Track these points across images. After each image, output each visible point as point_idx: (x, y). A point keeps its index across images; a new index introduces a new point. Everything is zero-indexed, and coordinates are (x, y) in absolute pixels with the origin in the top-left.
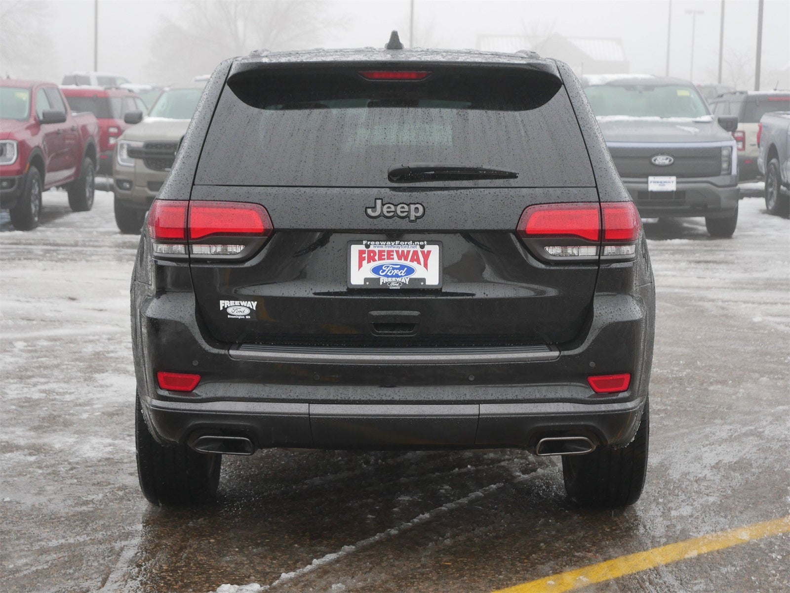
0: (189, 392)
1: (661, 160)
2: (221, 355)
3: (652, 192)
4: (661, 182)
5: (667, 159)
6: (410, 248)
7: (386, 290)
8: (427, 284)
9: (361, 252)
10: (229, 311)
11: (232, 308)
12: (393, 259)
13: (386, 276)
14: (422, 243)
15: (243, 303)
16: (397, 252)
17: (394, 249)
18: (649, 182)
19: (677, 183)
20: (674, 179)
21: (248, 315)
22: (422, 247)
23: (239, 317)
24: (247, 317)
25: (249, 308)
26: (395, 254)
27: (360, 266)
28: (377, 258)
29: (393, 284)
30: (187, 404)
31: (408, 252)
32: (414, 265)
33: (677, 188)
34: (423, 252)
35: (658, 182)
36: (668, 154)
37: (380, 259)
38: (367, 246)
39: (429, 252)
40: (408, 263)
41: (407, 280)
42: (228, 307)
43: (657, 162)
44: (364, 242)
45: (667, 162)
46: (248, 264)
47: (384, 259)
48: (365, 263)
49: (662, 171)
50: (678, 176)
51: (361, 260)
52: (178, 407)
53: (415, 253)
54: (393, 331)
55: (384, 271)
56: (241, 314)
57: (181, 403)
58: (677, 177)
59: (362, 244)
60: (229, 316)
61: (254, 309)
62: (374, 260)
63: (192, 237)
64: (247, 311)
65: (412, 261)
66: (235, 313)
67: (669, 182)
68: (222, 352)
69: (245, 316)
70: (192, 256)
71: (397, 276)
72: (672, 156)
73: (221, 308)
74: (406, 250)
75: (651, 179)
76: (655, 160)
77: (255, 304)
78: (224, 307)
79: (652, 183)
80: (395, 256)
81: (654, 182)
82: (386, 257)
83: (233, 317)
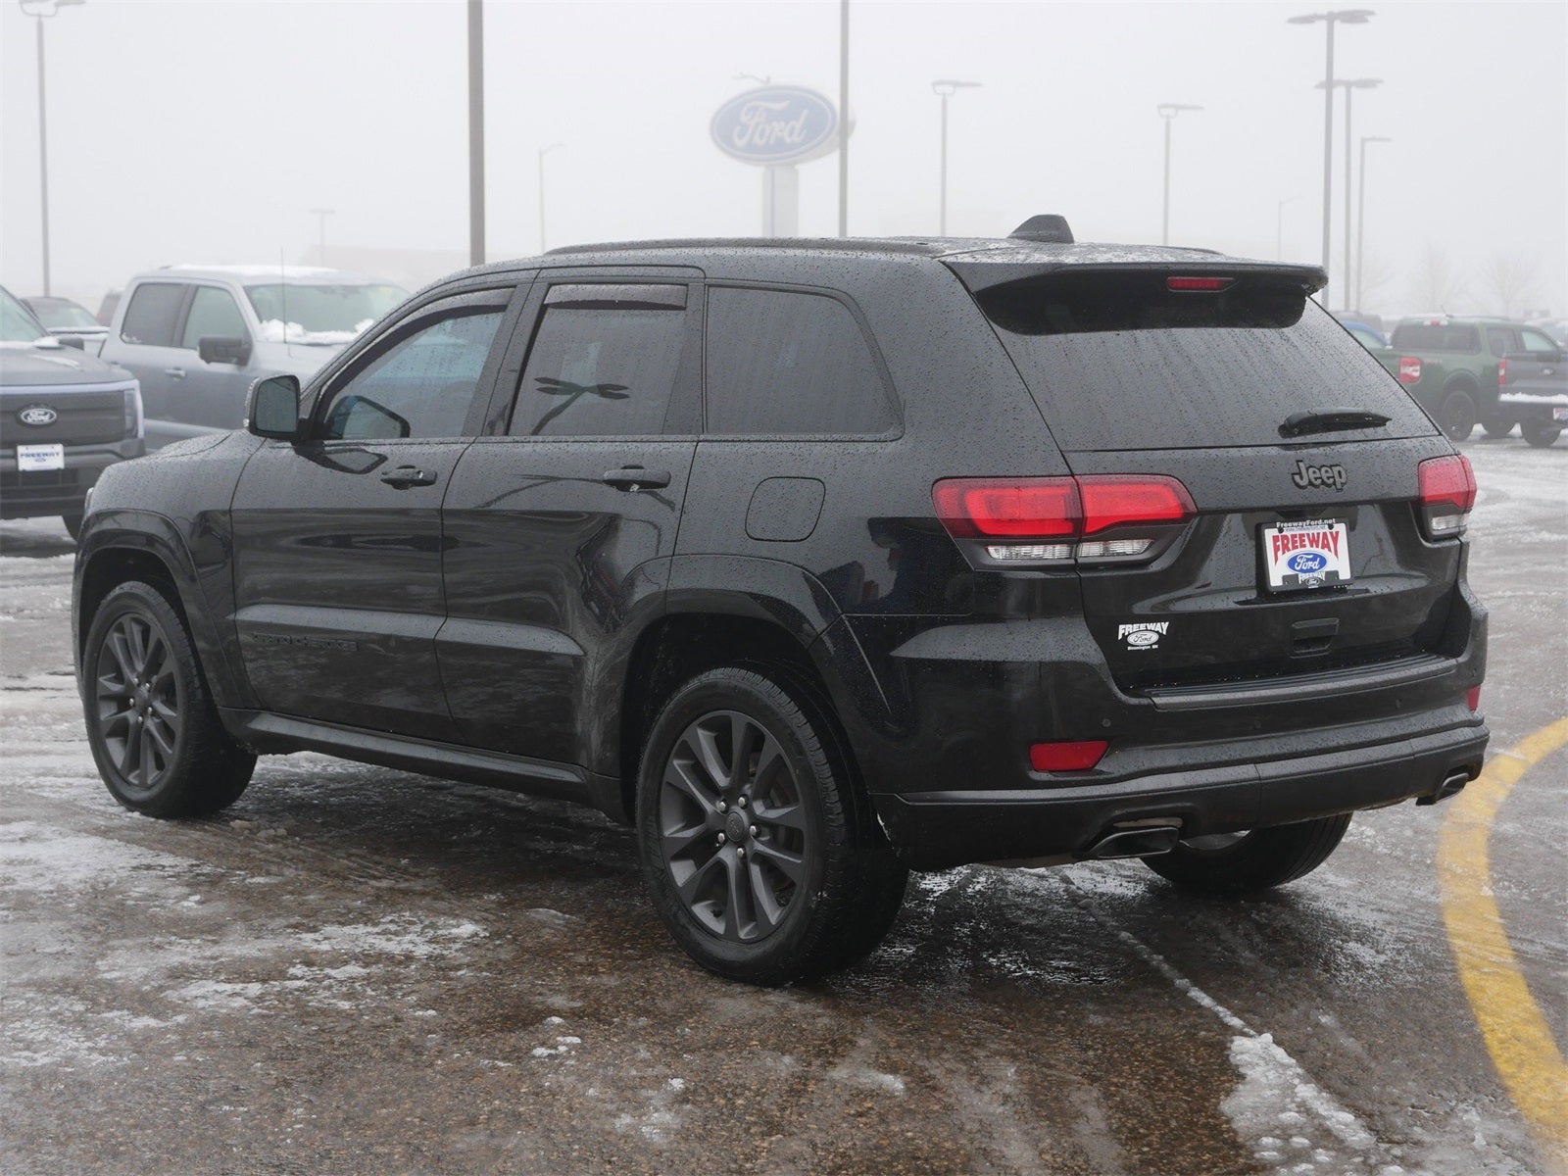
0: (1088, 770)
1: (36, 416)
2: (1144, 706)
3: (24, 472)
4: (38, 455)
5: (46, 414)
6: (1319, 528)
7: (1305, 592)
8: (1341, 578)
9: (1276, 539)
10: (1131, 639)
11: (1135, 635)
12: (1305, 546)
13: (1302, 571)
14: (1330, 522)
15: (1151, 626)
16: (1308, 535)
17: (1305, 532)
18: (19, 455)
19: (66, 454)
20: (59, 448)
21: (1154, 644)
22: (1331, 527)
23: (1143, 648)
24: (1154, 647)
25: (1158, 632)
26: (1306, 538)
27: (1276, 559)
28: (1290, 546)
29: (1311, 582)
30: (1098, 787)
31: (1318, 534)
32: (1324, 552)
33: (65, 465)
34: (1331, 533)
35: (33, 455)
36: (47, 406)
37: (1295, 547)
38: (1281, 530)
39: (1337, 533)
40: (1319, 551)
41: (1324, 575)
42: (1129, 634)
43: (30, 420)
44: (1278, 524)
45: (46, 419)
46: (1155, 567)
47: (1297, 547)
48: (1280, 553)
49: (40, 435)
50: (66, 443)
51: (1276, 549)
52: (1087, 794)
53: (1325, 534)
54: (1309, 648)
55: (1299, 563)
56: (1146, 642)
57: (1088, 788)
58: (64, 446)
59: (1275, 527)
60: (1129, 648)
61: (1164, 633)
62: (1289, 550)
63: (1087, 531)
64: (1155, 638)
65: (1323, 548)
66: (1138, 643)
67: (52, 454)
68: (1145, 701)
69: (1151, 645)
70: (1080, 561)
71: (1311, 570)
72: (54, 409)
73: (1120, 637)
74: (1315, 532)
75: (21, 449)
76: (26, 416)
77: (1165, 625)
78: (1123, 634)
79: (24, 457)
80: (1307, 542)
81: (28, 455)
82: (1298, 544)
83: (1135, 648)
